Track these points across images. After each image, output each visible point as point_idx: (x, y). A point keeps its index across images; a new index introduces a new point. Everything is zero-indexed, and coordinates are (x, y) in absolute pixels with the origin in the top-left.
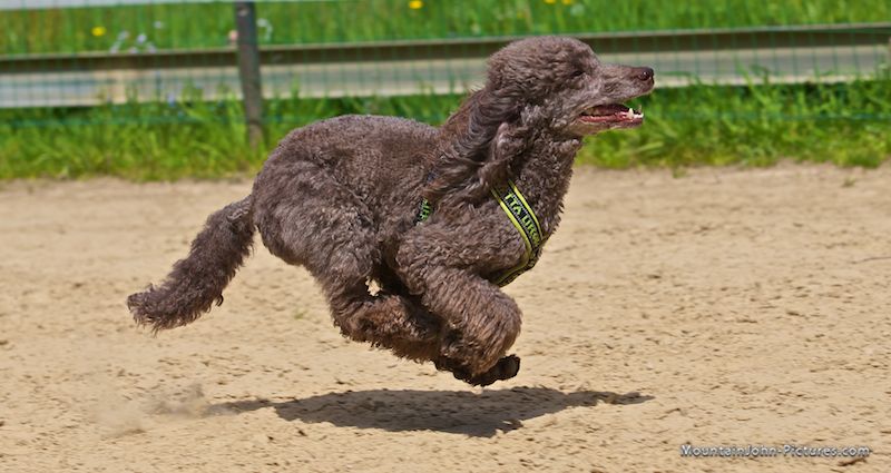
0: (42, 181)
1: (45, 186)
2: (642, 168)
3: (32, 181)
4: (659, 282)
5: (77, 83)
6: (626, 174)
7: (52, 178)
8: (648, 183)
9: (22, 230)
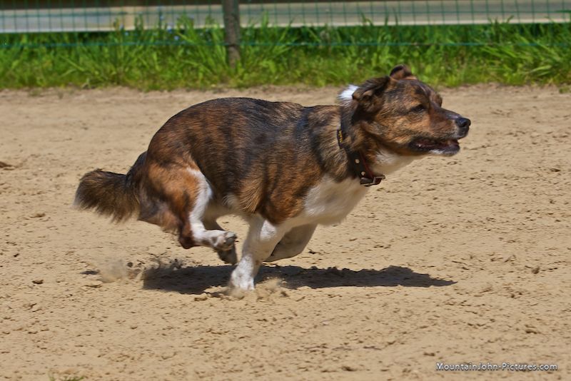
0: (70, 89)
1: (72, 93)
2: (535, 85)
3: (62, 89)
4: (560, 175)
5: (98, 14)
6: (522, 90)
7: (77, 87)
8: (540, 97)
9: (55, 126)
